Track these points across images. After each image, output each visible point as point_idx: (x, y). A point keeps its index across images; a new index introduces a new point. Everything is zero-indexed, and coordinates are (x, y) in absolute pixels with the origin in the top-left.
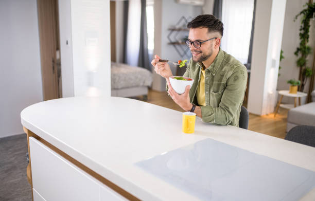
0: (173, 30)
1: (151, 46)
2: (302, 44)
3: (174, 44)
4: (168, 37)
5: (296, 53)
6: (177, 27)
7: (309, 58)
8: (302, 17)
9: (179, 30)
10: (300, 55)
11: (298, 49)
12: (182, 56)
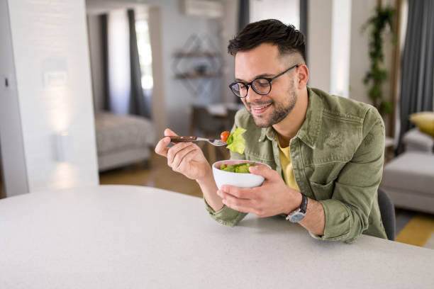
0: (179, 55)
1: (147, 83)
2: (374, 67)
3: (183, 77)
4: (175, 66)
5: (366, 81)
6: (189, 50)
7: (385, 87)
8: (371, 28)
9: (190, 56)
10: (371, 83)
11: (369, 76)
12: (196, 94)
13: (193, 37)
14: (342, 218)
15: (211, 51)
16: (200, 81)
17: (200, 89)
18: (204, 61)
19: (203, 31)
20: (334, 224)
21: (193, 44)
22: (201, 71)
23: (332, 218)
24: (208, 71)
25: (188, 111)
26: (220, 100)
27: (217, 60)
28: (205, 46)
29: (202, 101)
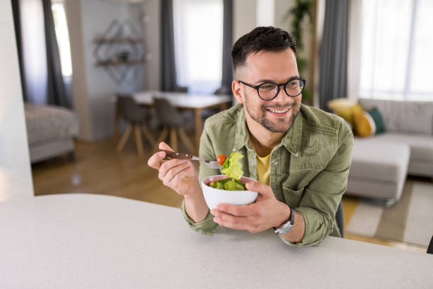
0: (100, 41)
1: (67, 70)
3: (105, 64)
4: (96, 52)
6: (110, 36)
9: (112, 42)
12: (119, 82)
13: (115, 23)
14: (318, 226)
15: (134, 37)
16: (123, 67)
17: (124, 76)
18: (127, 47)
19: (124, 16)
20: (312, 232)
21: (115, 30)
22: (124, 58)
23: (311, 227)
24: (131, 57)
25: (114, 100)
26: (144, 88)
27: (139, 46)
28: (127, 32)
29: (126, 89)
